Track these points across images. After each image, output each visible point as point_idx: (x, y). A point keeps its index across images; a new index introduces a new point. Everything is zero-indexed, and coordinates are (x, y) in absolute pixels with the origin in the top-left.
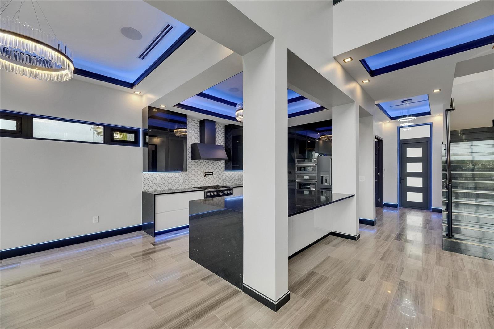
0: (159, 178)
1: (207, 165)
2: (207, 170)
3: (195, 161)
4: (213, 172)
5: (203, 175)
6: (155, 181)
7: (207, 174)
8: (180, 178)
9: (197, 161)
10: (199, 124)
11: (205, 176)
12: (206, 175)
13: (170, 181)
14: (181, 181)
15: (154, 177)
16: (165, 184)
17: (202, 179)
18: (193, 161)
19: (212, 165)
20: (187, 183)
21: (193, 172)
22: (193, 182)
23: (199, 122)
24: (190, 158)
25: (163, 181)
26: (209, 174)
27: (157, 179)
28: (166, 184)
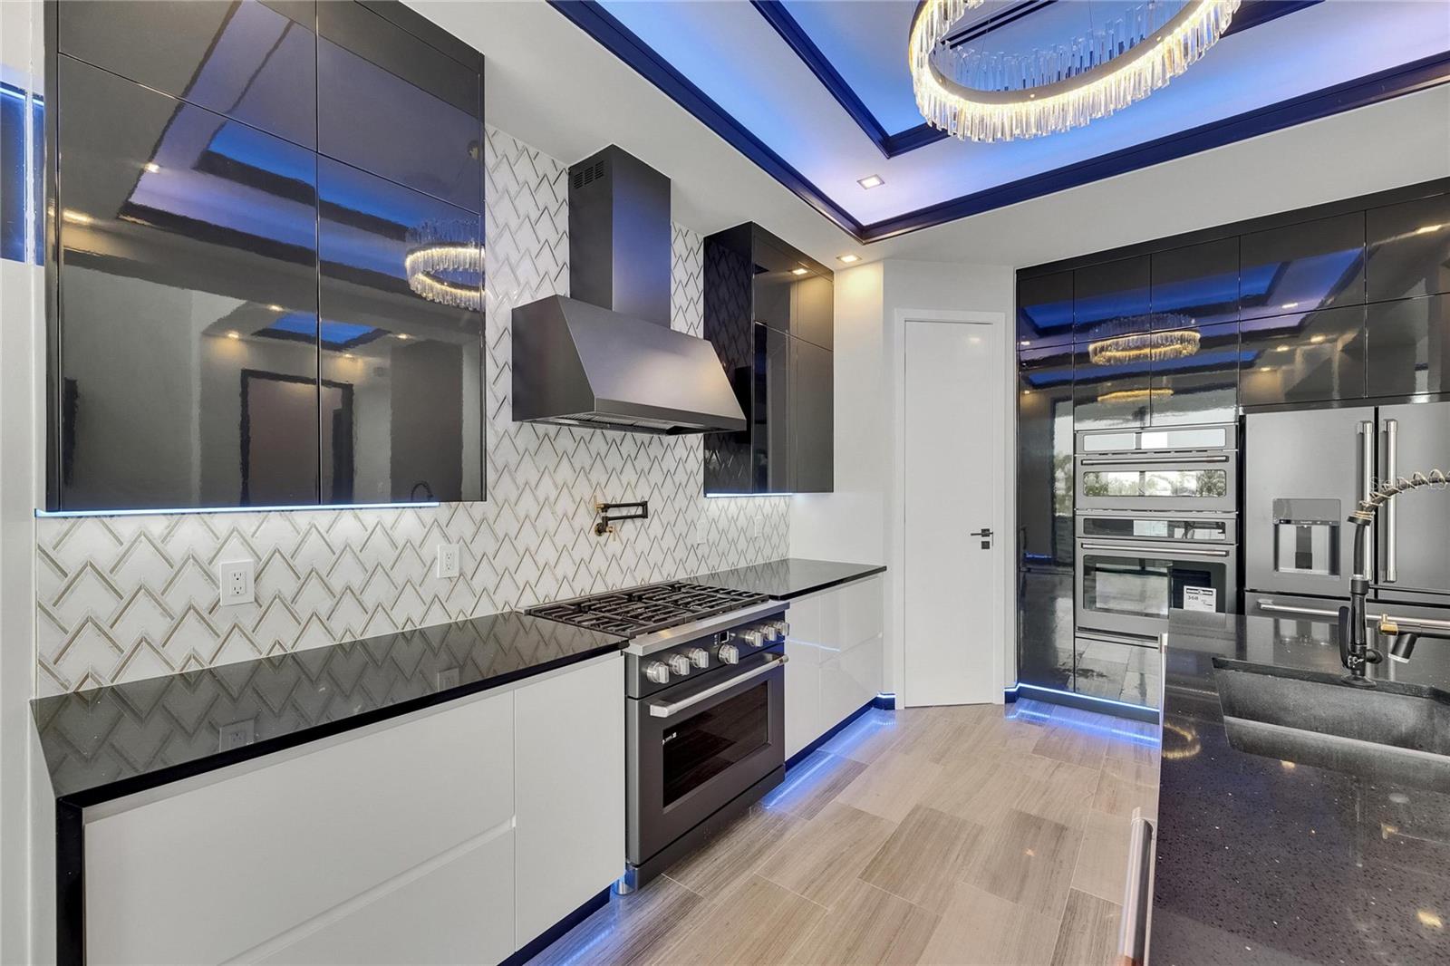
0: (236, 559)
1: (614, 460)
2: (613, 494)
3: (541, 428)
4: (644, 505)
5: (588, 520)
6: (192, 589)
7: (612, 513)
8: (437, 546)
9: (552, 429)
10: (563, 189)
11: (600, 530)
12: (606, 519)
13: (348, 573)
14: (438, 571)
15: (176, 549)
16: (297, 607)
17: (583, 550)
18: (528, 433)
19: (643, 462)
20: (485, 578)
21: (527, 505)
22: (528, 572)
23: (565, 178)
24: (507, 410)
25: (279, 580)
26: (624, 512)
27: (218, 569)
28: (313, 597)
